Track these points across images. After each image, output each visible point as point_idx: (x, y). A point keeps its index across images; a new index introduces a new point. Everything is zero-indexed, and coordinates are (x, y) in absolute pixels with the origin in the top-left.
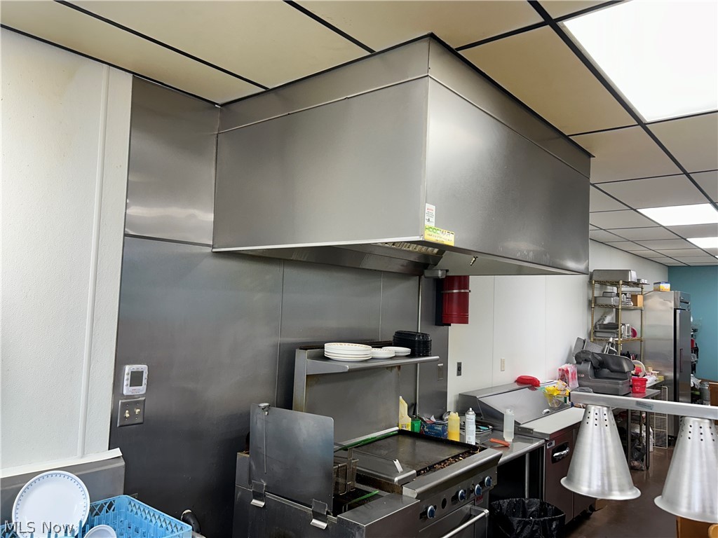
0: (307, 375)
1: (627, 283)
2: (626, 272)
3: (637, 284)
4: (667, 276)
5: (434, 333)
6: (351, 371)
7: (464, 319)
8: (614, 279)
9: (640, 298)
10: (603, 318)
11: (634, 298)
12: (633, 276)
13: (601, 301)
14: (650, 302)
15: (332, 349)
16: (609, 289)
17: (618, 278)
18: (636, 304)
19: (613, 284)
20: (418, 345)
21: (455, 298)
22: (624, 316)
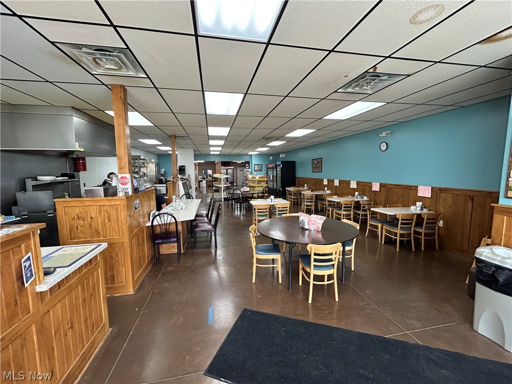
0: (33, 186)
1: (141, 159)
2: (140, 156)
3: (144, 159)
4: (157, 159)
5: (76, 174)
6: (50, 183)
7: (85, 169)
8: (136, 158)
9: (146, 164)
10: (135, 170)
11: (144, 163)
12: (142, 157)
13: (134, 165)
14: (148, 165)
15: (39, 178)
16: (136, 161)
17: (138, 158)
18: (144, 165)
19: (137, 159)
20: (72, 176)
21: (81, 164)
22: (142, 169)
